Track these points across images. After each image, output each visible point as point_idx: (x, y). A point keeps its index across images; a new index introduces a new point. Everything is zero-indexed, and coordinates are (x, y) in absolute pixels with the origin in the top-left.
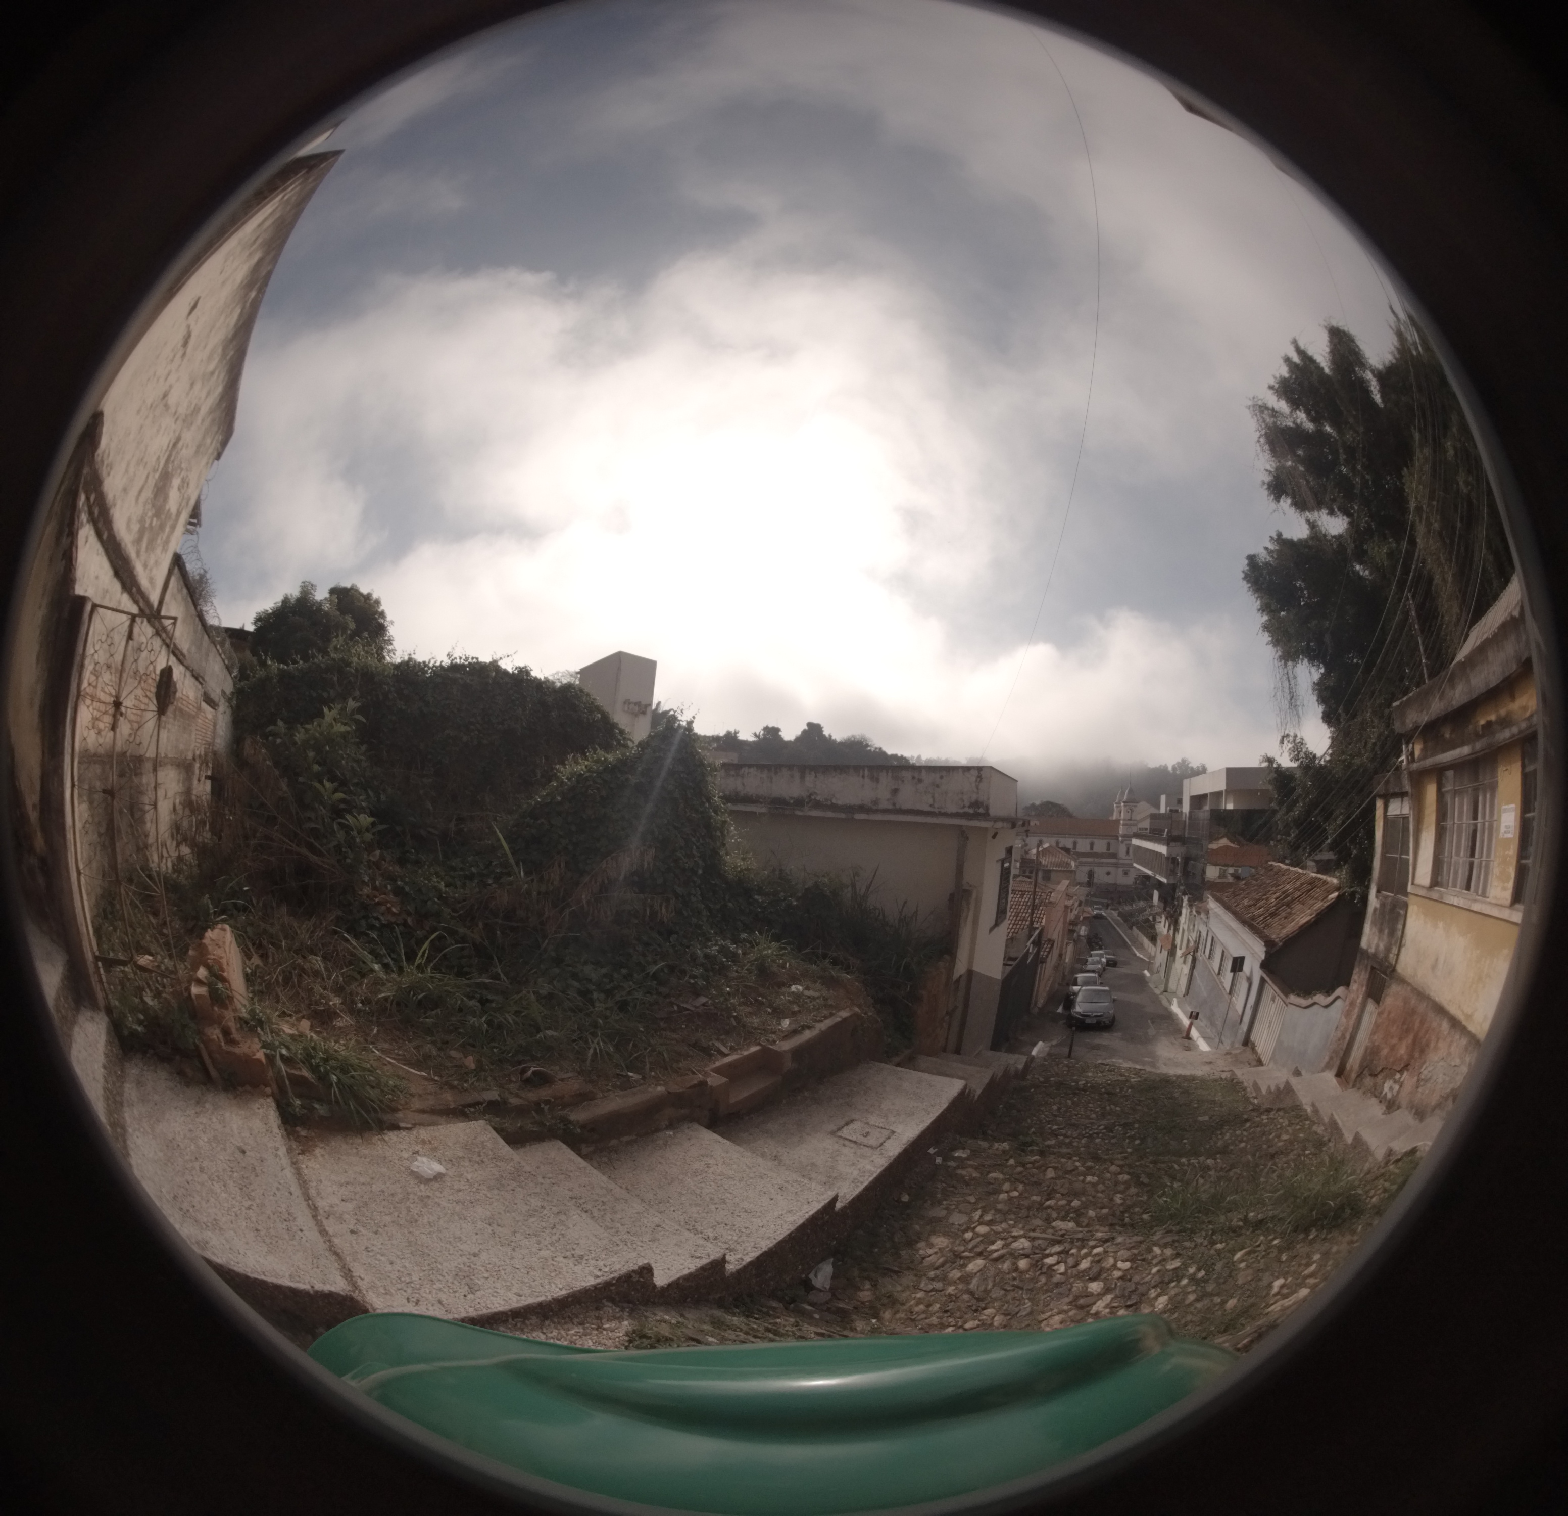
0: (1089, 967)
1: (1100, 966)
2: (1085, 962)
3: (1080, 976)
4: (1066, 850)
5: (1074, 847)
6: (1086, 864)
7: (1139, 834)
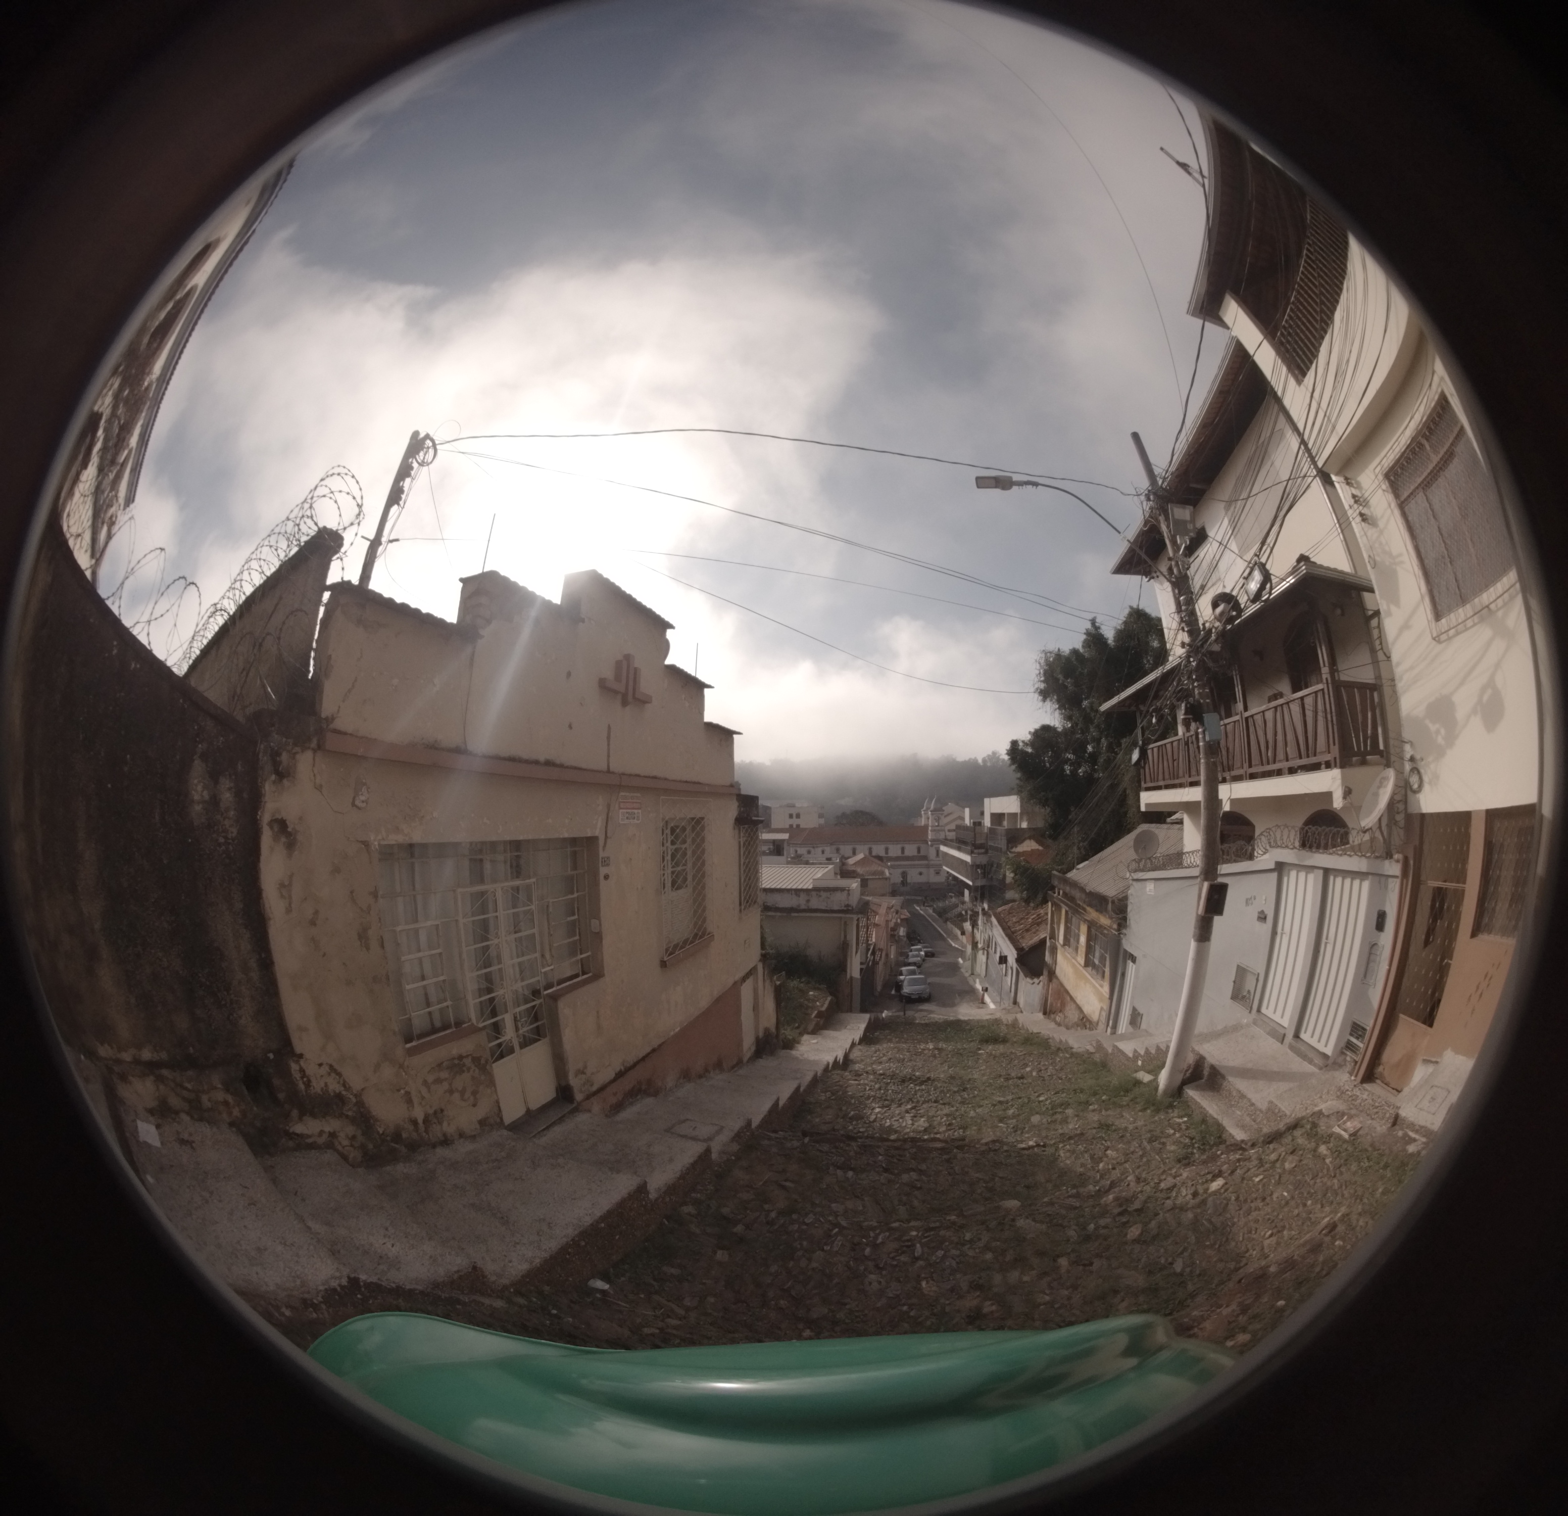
0: (911, 960)
1: (919, 959)
2: (908, 956)
3: (904, 969)
4: (880, 858)
5: (887, 852)
6: (899, 866)
7: (946, 842)
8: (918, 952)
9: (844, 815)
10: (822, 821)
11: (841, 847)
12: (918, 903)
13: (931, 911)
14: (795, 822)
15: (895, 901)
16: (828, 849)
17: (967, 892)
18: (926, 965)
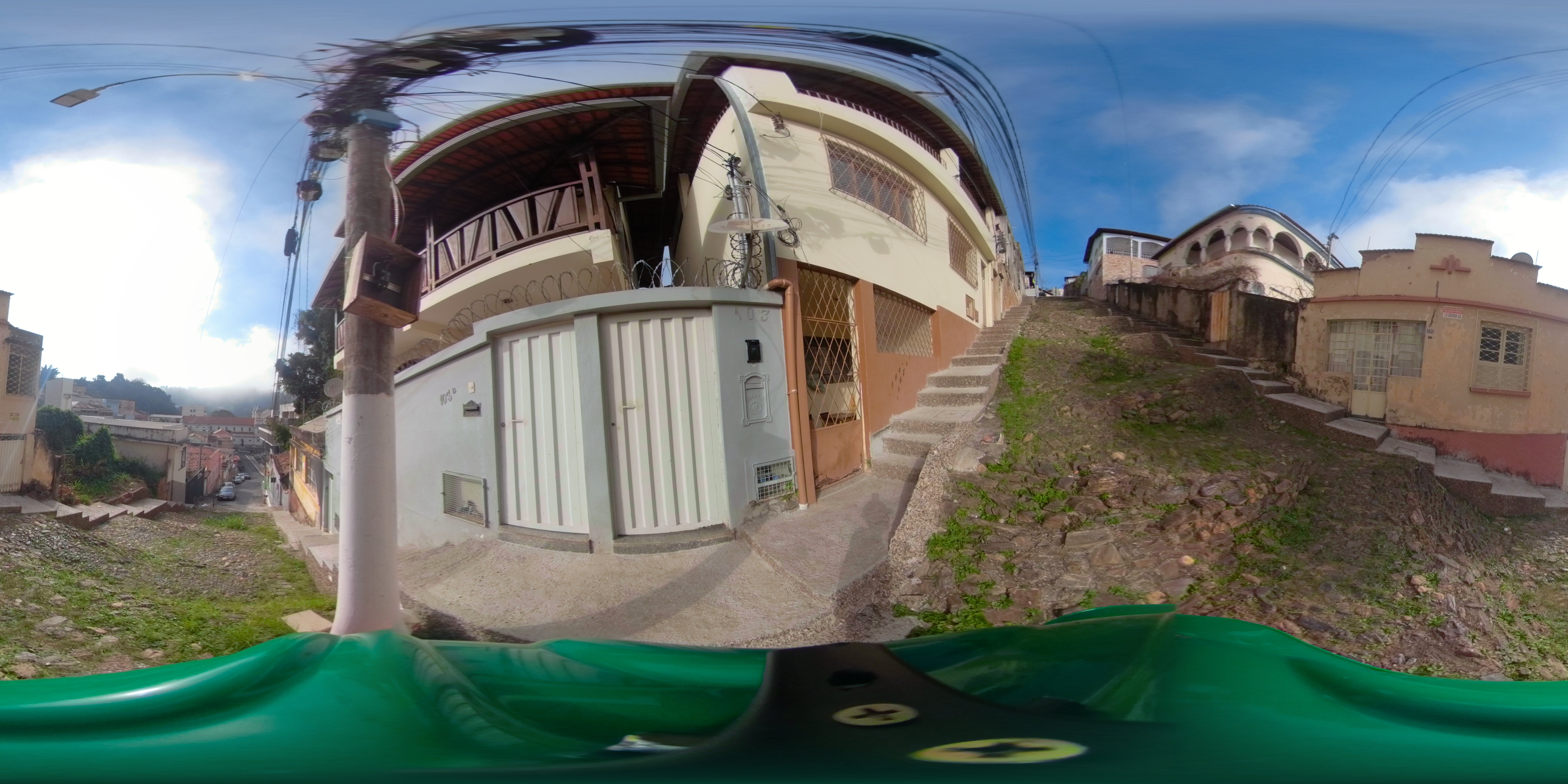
0: (235, 480)
1: (240, 480)
2: (235, 478)
3: (227, 483)
4: (230, 432)
5: (234, 429)
6: (239, 437)
7: (262, 426)
8: (240, 477)
9: (216, 412)
10: (206, 414)
11: (213, 426)
12: (247, 454)
13: (253, 458)
14: (193, 414)
15: (232, 451)
16: (206, 427)
17: (271, 450)
18: (244, 483)
